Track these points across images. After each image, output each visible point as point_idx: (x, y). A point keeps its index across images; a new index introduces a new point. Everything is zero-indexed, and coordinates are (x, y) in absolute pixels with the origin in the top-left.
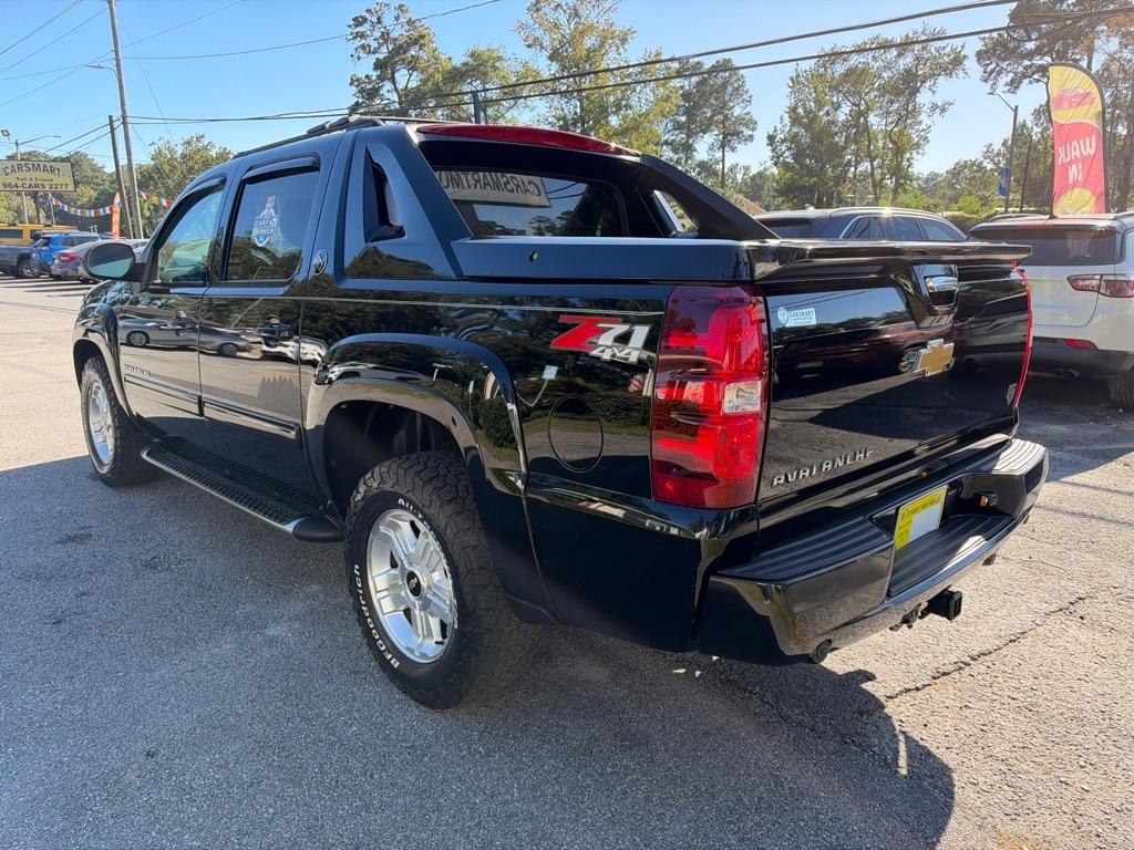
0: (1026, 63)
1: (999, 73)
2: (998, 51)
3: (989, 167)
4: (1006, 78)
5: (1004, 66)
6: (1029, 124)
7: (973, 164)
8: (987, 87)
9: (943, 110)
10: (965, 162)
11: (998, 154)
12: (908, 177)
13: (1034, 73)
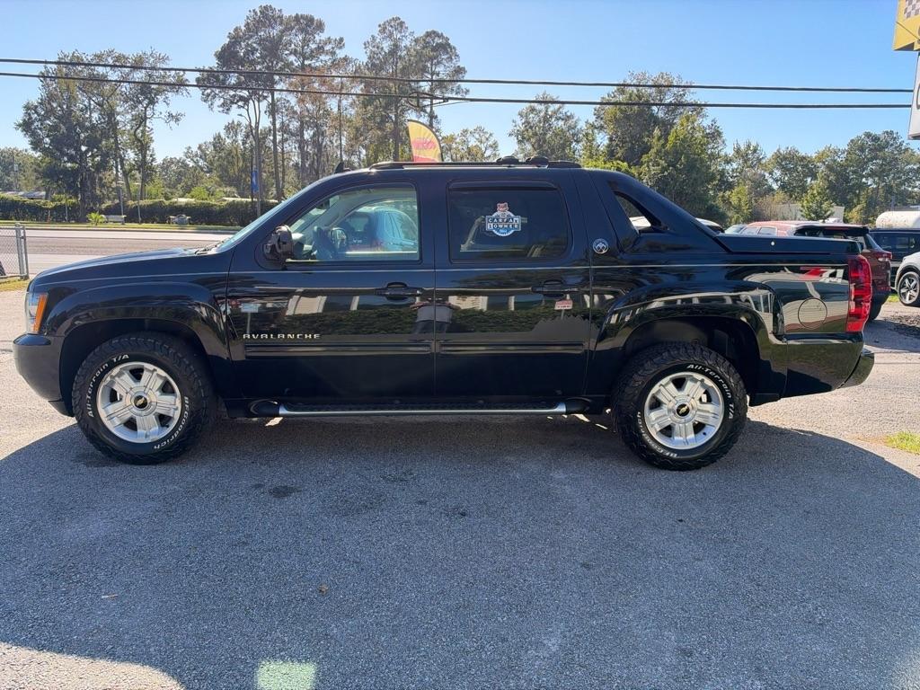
0: (232, 93)
1: (214, 97)
2: (210, 81)
3: (191, 164)
4: (218, 102)
5: (217, 92)
6: (223, 136)
7: (179, 162)
8: (206, 105)
9: (177, 120)
10: (171, 159)
11: (196, 155)
12: (152, 169)
13: (238, 101)
